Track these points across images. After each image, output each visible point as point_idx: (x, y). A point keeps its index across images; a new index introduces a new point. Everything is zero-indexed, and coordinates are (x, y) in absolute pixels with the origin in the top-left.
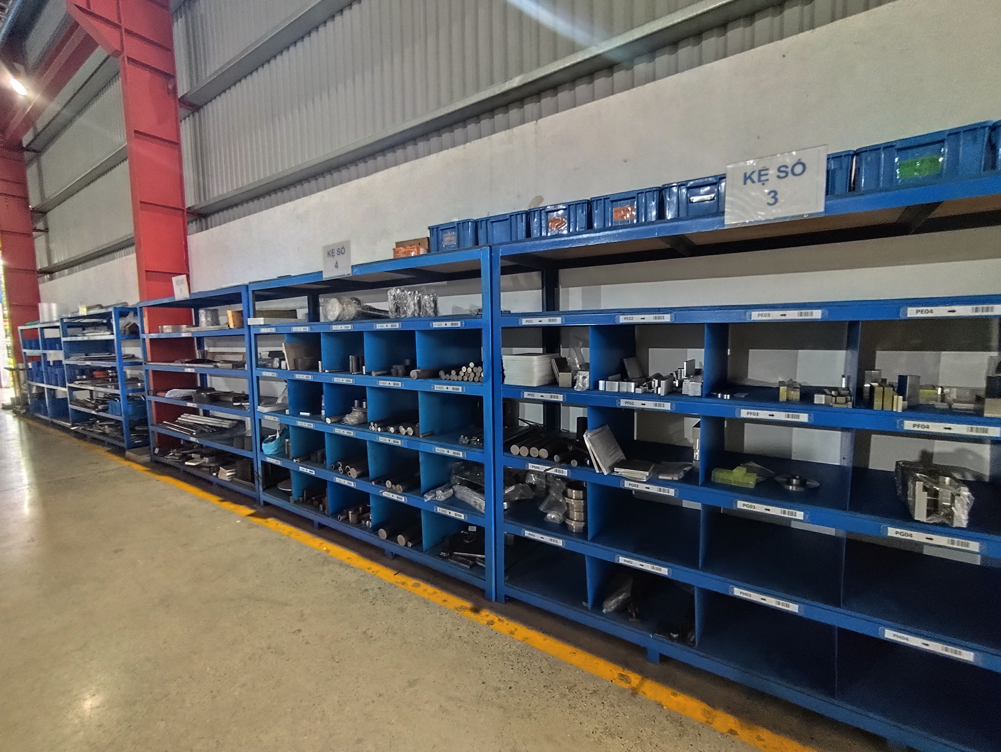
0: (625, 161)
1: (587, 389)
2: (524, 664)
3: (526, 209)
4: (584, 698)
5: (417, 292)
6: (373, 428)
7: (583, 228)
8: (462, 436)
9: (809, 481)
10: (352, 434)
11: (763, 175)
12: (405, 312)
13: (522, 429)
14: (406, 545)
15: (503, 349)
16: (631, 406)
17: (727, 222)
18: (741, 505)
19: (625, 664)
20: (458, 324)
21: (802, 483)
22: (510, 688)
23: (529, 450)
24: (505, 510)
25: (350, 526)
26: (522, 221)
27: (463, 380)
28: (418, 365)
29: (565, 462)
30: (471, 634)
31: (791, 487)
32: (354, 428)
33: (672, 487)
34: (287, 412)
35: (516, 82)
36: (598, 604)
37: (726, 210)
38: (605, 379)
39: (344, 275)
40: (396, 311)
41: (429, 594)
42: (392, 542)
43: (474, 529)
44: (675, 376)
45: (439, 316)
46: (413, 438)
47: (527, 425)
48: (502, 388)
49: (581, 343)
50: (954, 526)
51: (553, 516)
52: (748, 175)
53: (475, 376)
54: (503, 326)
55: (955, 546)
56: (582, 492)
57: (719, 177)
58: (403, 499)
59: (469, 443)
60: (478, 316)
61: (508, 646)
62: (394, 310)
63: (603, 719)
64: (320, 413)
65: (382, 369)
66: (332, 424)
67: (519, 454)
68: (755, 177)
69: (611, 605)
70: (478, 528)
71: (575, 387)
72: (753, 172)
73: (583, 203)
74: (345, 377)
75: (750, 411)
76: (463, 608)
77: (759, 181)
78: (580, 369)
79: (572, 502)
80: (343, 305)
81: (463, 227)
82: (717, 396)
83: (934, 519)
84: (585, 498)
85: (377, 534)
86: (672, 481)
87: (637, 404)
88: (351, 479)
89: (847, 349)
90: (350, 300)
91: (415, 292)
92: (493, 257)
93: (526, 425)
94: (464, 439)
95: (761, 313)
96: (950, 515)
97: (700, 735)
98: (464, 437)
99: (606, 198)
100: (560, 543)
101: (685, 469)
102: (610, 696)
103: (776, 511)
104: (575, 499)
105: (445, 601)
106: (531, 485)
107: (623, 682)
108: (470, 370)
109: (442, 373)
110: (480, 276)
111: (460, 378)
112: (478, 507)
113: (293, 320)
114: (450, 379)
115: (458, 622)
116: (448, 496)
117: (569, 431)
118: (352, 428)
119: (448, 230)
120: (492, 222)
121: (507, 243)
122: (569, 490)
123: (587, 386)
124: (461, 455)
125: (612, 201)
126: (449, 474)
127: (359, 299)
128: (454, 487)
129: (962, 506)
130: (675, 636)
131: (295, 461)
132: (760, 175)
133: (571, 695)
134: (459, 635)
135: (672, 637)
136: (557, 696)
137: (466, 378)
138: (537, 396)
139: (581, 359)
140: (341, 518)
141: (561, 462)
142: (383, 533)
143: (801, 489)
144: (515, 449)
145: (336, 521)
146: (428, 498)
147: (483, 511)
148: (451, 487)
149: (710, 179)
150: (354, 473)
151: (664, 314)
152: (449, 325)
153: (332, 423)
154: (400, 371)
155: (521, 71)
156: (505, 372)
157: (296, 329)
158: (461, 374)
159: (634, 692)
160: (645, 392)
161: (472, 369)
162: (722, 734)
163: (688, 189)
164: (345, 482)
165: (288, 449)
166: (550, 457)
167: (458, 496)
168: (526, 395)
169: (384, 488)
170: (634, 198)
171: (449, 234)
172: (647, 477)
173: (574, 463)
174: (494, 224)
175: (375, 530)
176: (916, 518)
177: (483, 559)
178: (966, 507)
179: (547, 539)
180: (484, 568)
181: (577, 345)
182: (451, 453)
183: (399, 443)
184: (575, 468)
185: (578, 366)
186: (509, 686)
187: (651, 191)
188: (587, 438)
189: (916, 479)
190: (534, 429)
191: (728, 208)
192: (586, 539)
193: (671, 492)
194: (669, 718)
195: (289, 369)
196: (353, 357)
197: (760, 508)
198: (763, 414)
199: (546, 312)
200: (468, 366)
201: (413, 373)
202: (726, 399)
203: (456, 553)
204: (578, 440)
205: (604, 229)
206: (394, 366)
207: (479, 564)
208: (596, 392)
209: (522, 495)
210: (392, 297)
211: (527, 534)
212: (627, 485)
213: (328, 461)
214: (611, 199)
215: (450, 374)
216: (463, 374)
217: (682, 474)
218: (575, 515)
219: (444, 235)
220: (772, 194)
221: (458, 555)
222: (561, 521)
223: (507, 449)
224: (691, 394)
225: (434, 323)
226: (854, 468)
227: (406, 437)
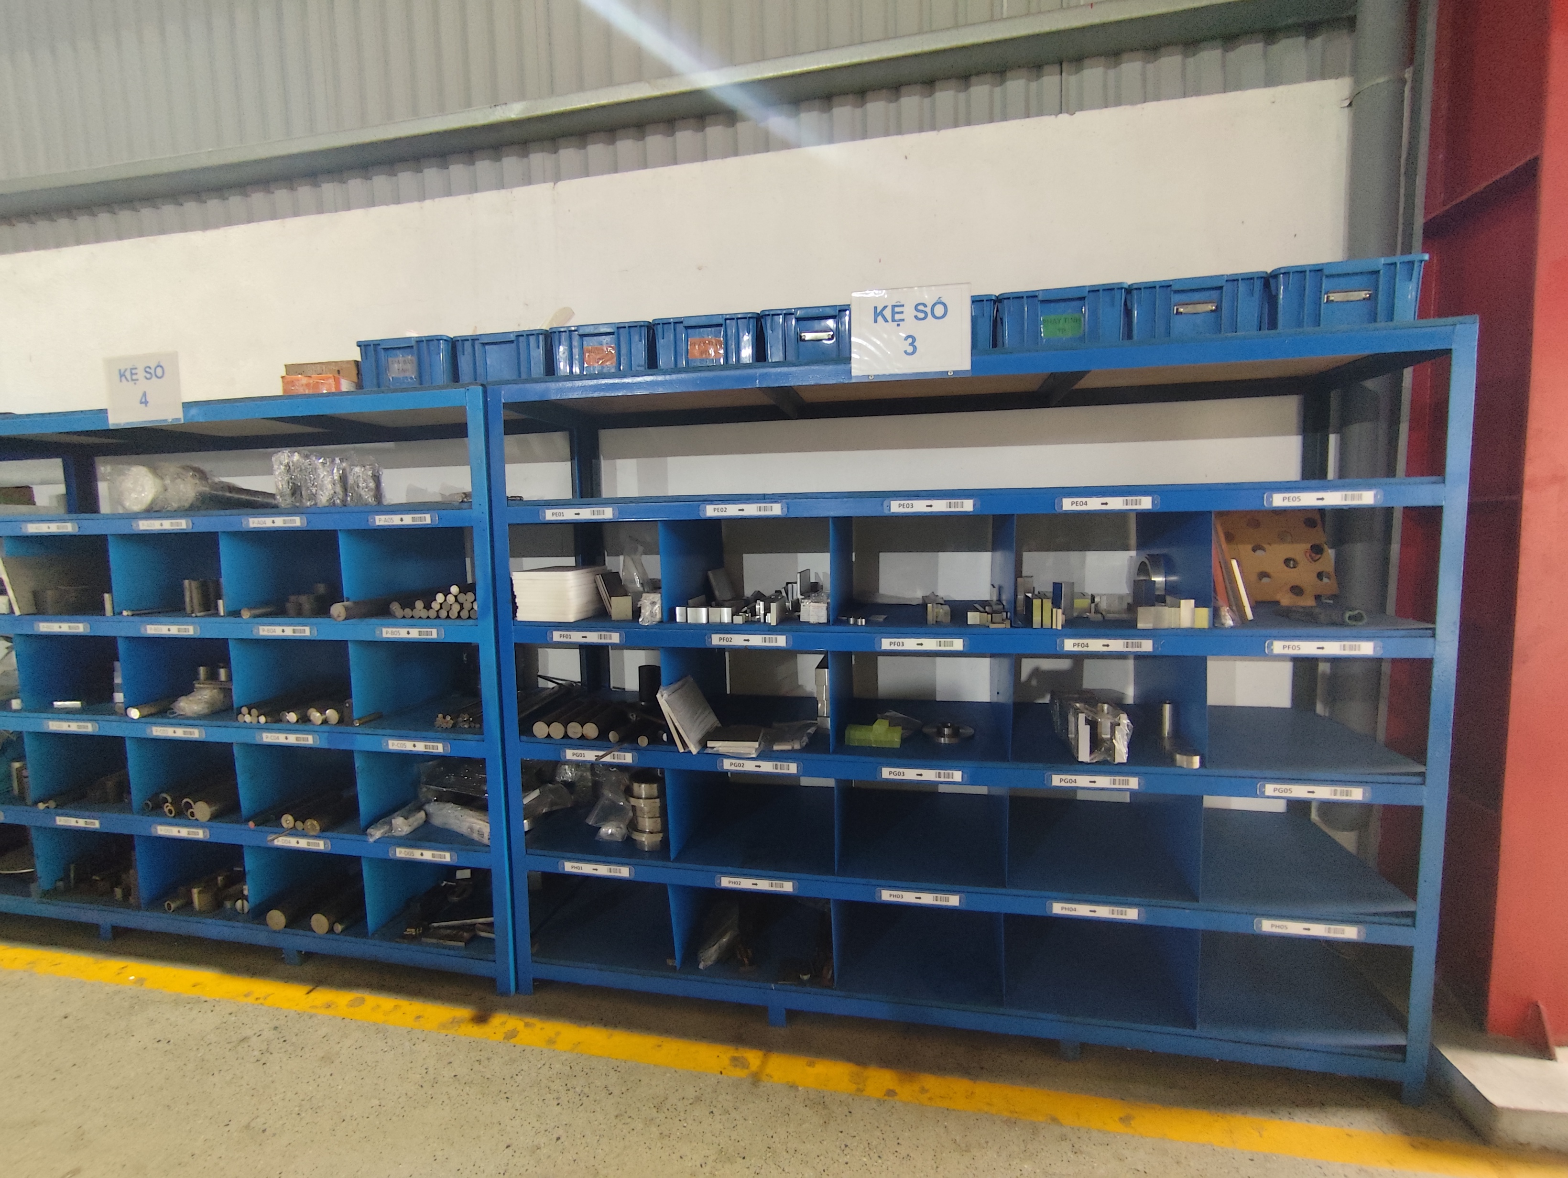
0: (700, 269)
1: (659, 622)
2: (578, 1090)
3: (546, 327)
4: (682, 1114)
5: (337, 461)
6: (248, 718)
7: (641, 366)
8: (440, 716)
9: (963, 728)
10: (196, 734)
11: (898, 313)
12: (313, 497)
13: (548, 692)
14: (331, 930)
15: (512, 561)
16: (729, 643)
17: (854, 373)
18: (887, 773)
19: (738, 1039)
20: (427, 519)
21: (955, 733)
22: (558, 1139)
23: (566, 728)
24: (526, 832)
25: (196, 919)
26: (538, 347)
27: (438, 617)
28: (346, 592)
29: (628, 741)
30: (476, 1066)
31: (942, 739)
32: (202, 722)
33: (794, 760)
34: (16, 704)
35: (514, 111)
36: (691, 957)
37: (853, 355)
38: (686, 605)
39: (165, 421)
40: (293, 494)
41: (386, 1013)
42: (301, 932)
43: (466, 874)
44: (784, 594)
45: (385, 503)
46: (342, 728)
47: (555, 685)
48: (513, 627)
49: (641, 548)
50: (1117, 761)
51: (610, 831)
52: (878, 311)
53: (462, 608)
54: (511, 522)
55: (1117, 786)
56: (655, 786)
57: (838, 308)
58: (320, 845)
59: (454, 726)
60: (465, 505)
61: (547, 1066)
62: (288, 491)
63: (714, 1138)
64: (111, 699)
65: (265, 603)
66: (143, 720)
67: (549, 736)
68: (888, 313)
69: (710, 955)
70: (474, 871)
71: (640, 620)
72: (885, 307)
73: (641, 326)
74: (173, 624)
75: (893, 640)
76: (456, 1022)
77: (893, 320)
78: (641, 589)
79: (641, 803)
80: (162, 478)
81: (428, 348)
82: (848, 621)
83: (1098, 757)
84: (662, 795)
85: (264, 922)
86: (793, 751)
87: (738, 640)
88: (197, 824)
89: (993, 550)
90: (180, 470)
91: (333, 461)
92: (489, 404)
93: (551, 685)
94: (444, 721)
95: (902, 502)
96: (1111, 749)
97: (850, 1112)
98: (444, 718)
99: (678, 322)
100: (624, 872)
101: (809, 731)
102: (720, 1098)
103: (929, 775)
104: (646, 798)
105: (419, 1017)
106: (566, 784)
107: (738, 1069)
108: (451, 599)
109: (395, 607)
110: (466, 435)
111: (432, 613)
112: (475, 836)
113: (23, 509)
114: (412, 617)
115: (449, 1050)
116: (415, 825)
117: (624, 689)
118: (196, 722)
119: (398, 352)
120: (484, 344)
121: (514, 382)
122: (636, 785)
123: (658, 617)
124: (439, 748)
125: (687, 328)
126: (416, 784)
127: (202, 468)
128: (427, 807)
129: (1123, 737)
130: (806, 977)
131: (41, 806)
132: (894, 313)
133: (661, 1116)
134: (454, 1074)
135: (802, 980)
136: (640, 1126)
137: (443, 614)
138: (577, 637)
139: (643, 573)
140: (173, 906)
141: (621, 741)
142: (277, 919)
143: (954, 741)
144: (540, 729)
145: (162, 915)
146: (376, 833)
147: (486, 840)
148: (420, 808)
149: (827, 309)
150: (202, 810)
151: (772, 502)
152: (408, 520)
153: (142, 717)
154: (307, 607)
155: (522, 96)
156: (517, 600)
157: (33, 529)
158: (435, 606)
159: (756, 1079)
160: (746, 622)
161: (456, 597)
162: (879, 1100)
163: (798, 319)
164: (182, 832)
165: (20, 782)
166: (603, 736)
167: (437, 821)
168: (557, 636)
169: (276, 830)
170: (721, 325)
171: (401, 358)
172: (756, 750)
173: (643, 741)
174: (487, 347)
175: (259, 914)
176: (1080, 760)
177: (491, 925)
178: (1126, 737)
179: (602, 870)
180: (492, 940)
181: (635, 551)
182: (420, 747)
183: (310, 740)
184: (645, 749)
185: (639, 585)
186: (555, 1136)
187: (745, 318)
188: (663, 698)
189: (1077, 712)
190: (566, 690)
191: (855, 353)
192: (668, 858)
193: (792, 768)
194: (807, 1102)
195: (17, 612)
196: (194, 584)
197: (910, 774)
198: (910, 644)
199: (579, 500)
200: (447, 593)
201: (337, 609)
202: (862, 625)
203: (435, 925)
204: (643, 703)
205: (676, 370)
206: (292, 598)
207: (483, 934)
208: (673, 625)
209: (552, 804)
210: (282, 467)
211: (569, 867)
212: (728, 765)
213: (137, 795)
214: (686, 324)
215: (413, 608)
216: (439, 607)
217: (805, 739)
218: (647, 823)
219: (390, 359)
220: (910, 340)
221: (439, 928)
222: (623, 838)
223: (526, 729)
224: (813, 620)
225: (377, 518)
226: (1015, 704)
227: (325, 728)
